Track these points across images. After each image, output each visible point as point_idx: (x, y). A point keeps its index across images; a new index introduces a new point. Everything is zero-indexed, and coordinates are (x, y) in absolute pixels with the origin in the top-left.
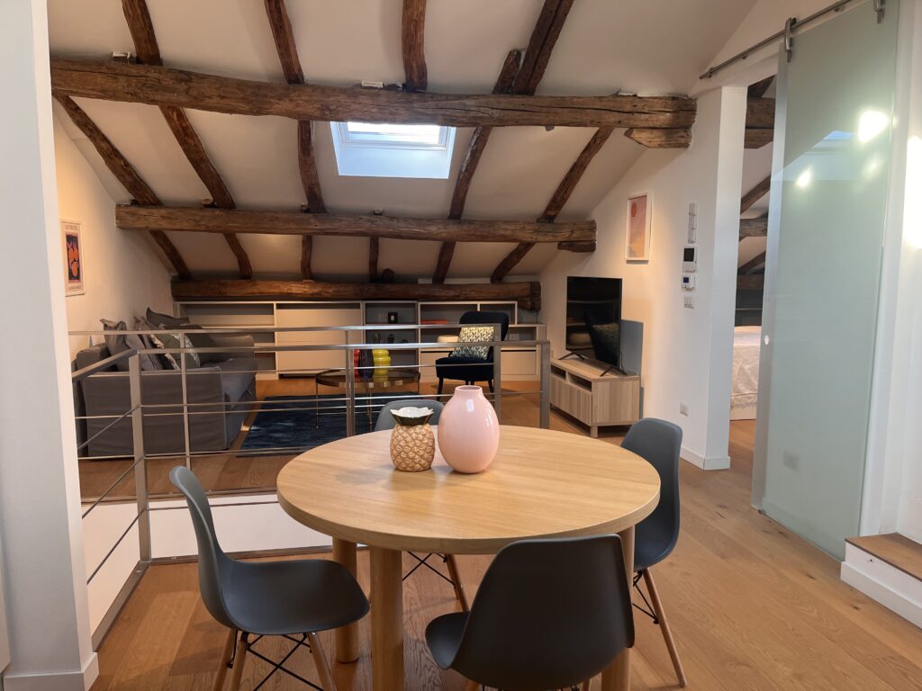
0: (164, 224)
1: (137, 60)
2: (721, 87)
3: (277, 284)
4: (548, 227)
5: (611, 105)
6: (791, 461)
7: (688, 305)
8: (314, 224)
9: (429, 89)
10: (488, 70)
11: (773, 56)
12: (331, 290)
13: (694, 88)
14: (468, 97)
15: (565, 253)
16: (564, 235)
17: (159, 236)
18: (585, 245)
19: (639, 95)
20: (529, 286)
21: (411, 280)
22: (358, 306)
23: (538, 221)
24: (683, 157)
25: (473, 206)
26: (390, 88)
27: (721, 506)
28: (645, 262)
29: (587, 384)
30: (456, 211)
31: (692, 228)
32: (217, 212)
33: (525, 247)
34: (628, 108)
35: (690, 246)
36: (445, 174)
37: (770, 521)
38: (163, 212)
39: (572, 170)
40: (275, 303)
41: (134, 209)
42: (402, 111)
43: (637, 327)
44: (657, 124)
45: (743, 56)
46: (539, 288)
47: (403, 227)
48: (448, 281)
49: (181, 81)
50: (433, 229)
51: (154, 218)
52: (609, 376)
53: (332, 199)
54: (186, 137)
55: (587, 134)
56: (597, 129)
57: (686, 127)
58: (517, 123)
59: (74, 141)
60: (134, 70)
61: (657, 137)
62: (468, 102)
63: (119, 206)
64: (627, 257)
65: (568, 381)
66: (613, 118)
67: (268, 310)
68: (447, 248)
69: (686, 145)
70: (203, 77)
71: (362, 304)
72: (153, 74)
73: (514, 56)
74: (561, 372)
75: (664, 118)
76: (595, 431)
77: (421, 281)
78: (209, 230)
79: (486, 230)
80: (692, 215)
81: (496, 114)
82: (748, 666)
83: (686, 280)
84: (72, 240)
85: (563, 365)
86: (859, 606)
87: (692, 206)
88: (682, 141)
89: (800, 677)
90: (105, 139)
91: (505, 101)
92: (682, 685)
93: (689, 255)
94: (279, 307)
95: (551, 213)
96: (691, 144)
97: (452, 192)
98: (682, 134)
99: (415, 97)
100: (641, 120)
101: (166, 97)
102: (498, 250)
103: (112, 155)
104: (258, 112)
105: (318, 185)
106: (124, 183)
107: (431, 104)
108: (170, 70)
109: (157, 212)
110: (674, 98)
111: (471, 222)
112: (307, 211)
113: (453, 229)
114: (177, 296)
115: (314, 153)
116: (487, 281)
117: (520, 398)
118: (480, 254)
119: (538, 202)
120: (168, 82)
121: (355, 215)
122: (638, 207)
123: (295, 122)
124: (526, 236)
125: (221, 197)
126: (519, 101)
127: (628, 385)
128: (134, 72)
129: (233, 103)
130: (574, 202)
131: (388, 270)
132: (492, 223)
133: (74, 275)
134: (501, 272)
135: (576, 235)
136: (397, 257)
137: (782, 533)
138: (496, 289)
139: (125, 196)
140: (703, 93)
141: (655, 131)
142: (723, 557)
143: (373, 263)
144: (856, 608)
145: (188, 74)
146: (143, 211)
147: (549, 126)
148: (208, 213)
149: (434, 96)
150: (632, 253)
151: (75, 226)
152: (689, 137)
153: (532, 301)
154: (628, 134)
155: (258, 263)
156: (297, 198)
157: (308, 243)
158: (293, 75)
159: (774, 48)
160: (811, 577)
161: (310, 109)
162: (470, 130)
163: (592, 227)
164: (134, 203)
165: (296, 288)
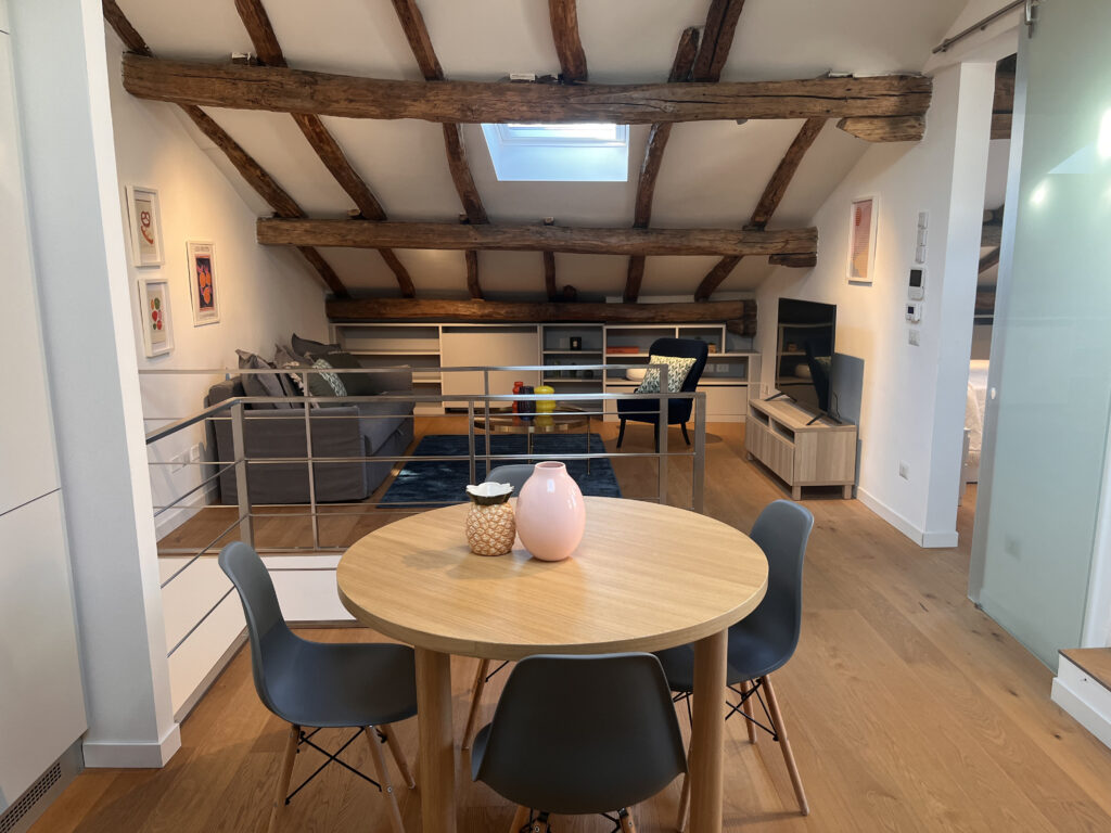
0: (309, 241)
1: (258, 62)
2: (960, 63)
3: (444, 304)
4: (757, 236)
5: (815, 90)
6: (1013, 548)
7: (913, 342)
8: (475, 237)
9: (591, 80)
10: (660, 54)
12: (503, 311)
13: (929, 64)
14: (636, 87)
15: (781, 269)
16: (776, 246)
17: (310, 253)
18: (803, 258)
19: (856, 75)
20: (740, 305)
21: (597, 299)
22: (534, 330)
23: (744, 228)
24: (915, 153)
25: (661, 211)
26: (543, 80)
27: (928, 596)
28: (869, 284)
29: (789, 433)
30: (642, 219)
31: (921, 245)
32: (366, 225)
33: (730, 262)
34: (840, 92)
35: (917, 267)
36: (622, 175)
37: (987, 619)
38: (307, 225)
39: (780, 167)
40: (440, 325)
41: (275, 223)
42: (557, 109)
43: (856, 365)
44: (879, 112)
45: (982, 26)
46: (755, 308)
47: (578, 239)
48: (641, 300)
49: (304, 84)
50: (613, 241)
51: (298, 232)
52: (820, 425)
53: (495, 207)
54: (322, 142)
55: (792, 127)
56: (804, 120)
57: (919, 114)
58: (697, 118)
59: (204, 150)
60: (260, 73)
61: (878, 128)
62: (635, 95)
63: (260, 220)
64: (849, 275)
65: (771, 430)
66: (818, 107)
67: (433, 333)
68: (636, 262)
69: (918, 137)
70: (330, 78)
71: (540, 327)
72: (275, 77)
73: (690, 35)
74: (764, 417)
75: (888, 105)
76: (797, 493)
77: (609, 300)
78: (356, 245)
79: (681, 239)
80: (921, 226)
81: (670, 107)
82: (892, 797)
83: (911, 310)
84: (204, 263)
85: (769, 408)
86: (1062, 734)
87: (922, 215)
88: (912, 131)
89: (952, 816)
90: (237, 147)
91: (681, 91)
92: (803, 813)
93: (916, 278)
94: (446, 330)
95: (762, 219)
96: (925, 135)
97: (634, 196)
98: (913, 122)
99: (572, 90)
100: (856, 108)
101: (298, 103)
102: (696, 266)
103: (247, 165)
104: (391, 115)
105: (474, 192)
106: (263, 194)
107: (592, 98)
108: (295, 72)
109: (300, 226)
110: (902, 78)
111: (660, 231)
112: (467, 222)
113: (637, 241)
114: (333, 317)
115: (465, 157)
116: (691, 299)
117: (720, 444)
118: (678, 270)
119: (743, 205)
120: (291, 85)
121: (521, 225)
122: (862, 218)
123: (438, 127)
124: (730, 248)
125: (369, 209)
126: (698, 90)
127: (842, 437)
128: (254, 75)
129: (362, 107)
130: (789, 205)
131: (569, 288)
132: (684, 231)
133: (206, 301)
134: (707, 289)
135: (791, 246)
136: (575, 272)
137: (996, 635)
138: (701, 309)
139: (266, 209)
140: (941, 70)
141: (876, 121)
142: (909, 660)
143: (551, 279)
144: (1057, 737)
145: (313, 75)
146: (285, 225)
147: (741, 119)
148: (356, 225)
149: (595, 88)
150: (855, 272)
151: (207, 247)
152: (922, 126)
153: (744, 324)
154: (841, 125)
155: (420, 280)
156: (453, 207)
157: (472, 257)
158: (431, 72)
159: (1013, 19)
160: (1014, 694)
161: (450, 111)
162: (644, 128)
163: (812, 235)
164: (276, 215)
165: (463, 309)
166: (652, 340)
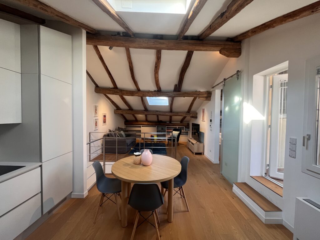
0: (122, 113)
1: (114, 88)
2: (215, 90)
3: (142, 122)
4: (188, 114)
5: (195, 93)
6: (226, 164)
7: (211, 130)
8: (146, 113)
9: (162, 91)
10: (172, 88)
11: (221, 86)
12: (151, 124)
13: (211, 90)
14: (168, 92)
15: (193, 119)
16: (191, 115)
17: (122, 115)
18: (196, 117)
19: (201, 91)
20: (187, 124)
21: (165, 122)
22: (155, 127)
23: (187, 112)
24: (210, 102)
25: (174, 109)
26: (155, 91)
27: (214, 172)
28: (205, 121)
29: (193, 144)
30: (171, 111)
31: (211, 116)
32: (130, 111)
33: (185, 117)
34: (198, 93)
35: (211, 119)
36: (168, 104)
37: (223, 176)
38: (121, 111)
39: (191, 104)
40: (141, 126)
41: (117, 110)
42: (157, 95)
43: (203, 133)
44: (204, 96)
45: (218, 85)
46: (189, 124)
47: (161, 113)
48: (172, 122)
49: (120, 91)
50: (167, 114)
51: (120, 112)
52: (198, 143)
53: (149, 109)
54: (123, 99)
55: (192, 98)
56: (193, 98)
57: (210, 97)
58: (177, 97)
59: (107, 100)
60: (114, 90)
61: (204, 99)
62: (168, 93)
63: (114, 110)
64: (202, 120)
65: (191, 143)
66: (195, 96)
67: (140, 127)
68: (171, 117)
69: (210, 100)
70: (124, 90)
71: (156, 126)
72: (116, 90)
73: (176, 85)
74: (190, 141)
75: (205, 95)
76: (194, 154)
77: (167, 122)
78: (129, 114)
79: (177, 114)
80: (211, 113)
81: (173, 95)
82: (204, 209)
83: (210, 125)
84: (105, 116)
85: (191, 140)
87: (211, 111)
88: (209, 99)
89: (214, 213)
90: (111, 100)
91: (175, 93)
92: (188, 211)
93: (211, 121)
94: (142, 126)
95: (189, 111)
96: (211, 100)
97: (169, 108)
98: (209, 98)
99: (159, 92)
100: (201, 96)
101: (119, 94)
102: (180, 118)
103: (113, 102)
104: (133, 96)
105: (146, 106)
106: (115, 106)
107: (162, 94)
108: (119, 90)
109: (120, 111)
110: (207, 92)
111: (174, 113)
112: (145, 111)
113: (170, 114)
114: (125, 124)
115: (144, 102)
116: (180, 123)
117: (184, 145)
118: (177, 118)
119: (186, 109)
121: (153, 111)
122: (203, 112)
123: (140, 97)
124: (185, 115)
125: (130, 108)
126: (177, 93)
127: (201, 145)
128: (113, 90)
129: (128, 94)
130: (193, 109)
131: (161, 120)
132: (177, 113)
133: (105, 122)
134: (182, 121)
135: (194, 115)
136: (161, 118)
137: (224, 179)
138: (181, 124)
139: (115, 108)
140: (213, 91)
141: (204, 98)
142: (209, 183)
143: (158, 119)
144: (233, 198)
145: (122, 90)
146: (118, 111)
147: (184, 97)
148: (128, 111)
149: (162, 92)
150: (203, 119)
151: (105, 114)
152: (211, 98)
153: (187, 126)
154: (199, 98)
155: (138, 119)
156: (143, 109)
157: (146, 116)
158: (139, 90)
159: (222, 84)
160: (226, 190)
161: (141, 95)
162: (170, 98)
163: (197, 114)
164: (117, 109)
165: (145, 123)
166: (173, 129)
